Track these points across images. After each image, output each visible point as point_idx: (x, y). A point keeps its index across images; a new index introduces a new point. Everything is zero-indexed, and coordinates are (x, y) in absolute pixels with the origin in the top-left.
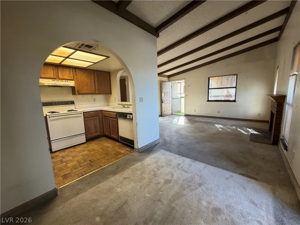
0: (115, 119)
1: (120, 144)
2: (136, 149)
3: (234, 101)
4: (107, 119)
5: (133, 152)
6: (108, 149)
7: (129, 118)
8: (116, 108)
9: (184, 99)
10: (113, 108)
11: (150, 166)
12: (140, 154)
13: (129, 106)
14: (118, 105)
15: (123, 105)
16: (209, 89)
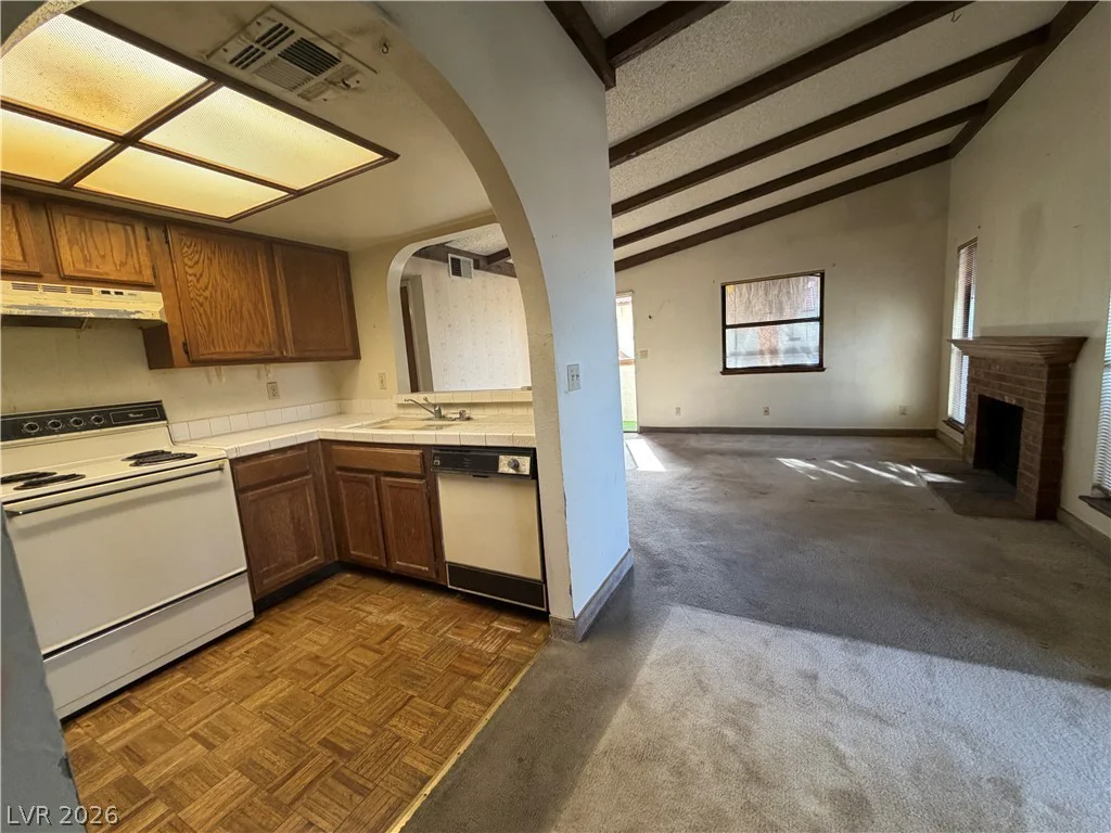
0: (416, 481)
1: (450, 602)
2: (560, 623)
3: (820, 367)
4: (366, 482)
5: (547, 641)
6: (405, 645)
7: (512, 471)
8: (392, 423)
9: (632, 368)
10: (382, 425)
11: (684, 715)
12: (585, 646)
13: (469, 413)
14: (402, 411)
15: (435, 405)
16: (725, 326)
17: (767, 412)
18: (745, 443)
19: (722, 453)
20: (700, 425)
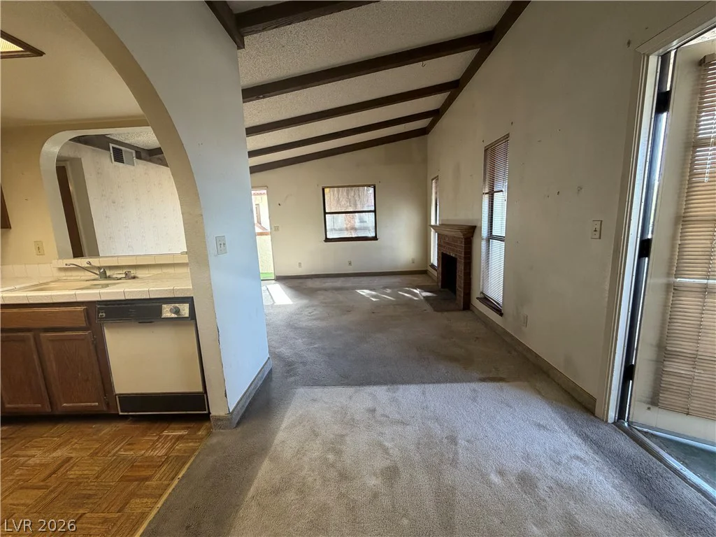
2: (219, 419)
3: (375, 238)
4: (25, 340)
5: (209, 434)
7: (173, 316)
9: (268, 238)
12: (239, 429)
13: (133, 272)
15: (99, 268)
16: (325, 213)
17: (350, 264)
18: (339, 283)
19: (326, 290)
20: (313, 273)
